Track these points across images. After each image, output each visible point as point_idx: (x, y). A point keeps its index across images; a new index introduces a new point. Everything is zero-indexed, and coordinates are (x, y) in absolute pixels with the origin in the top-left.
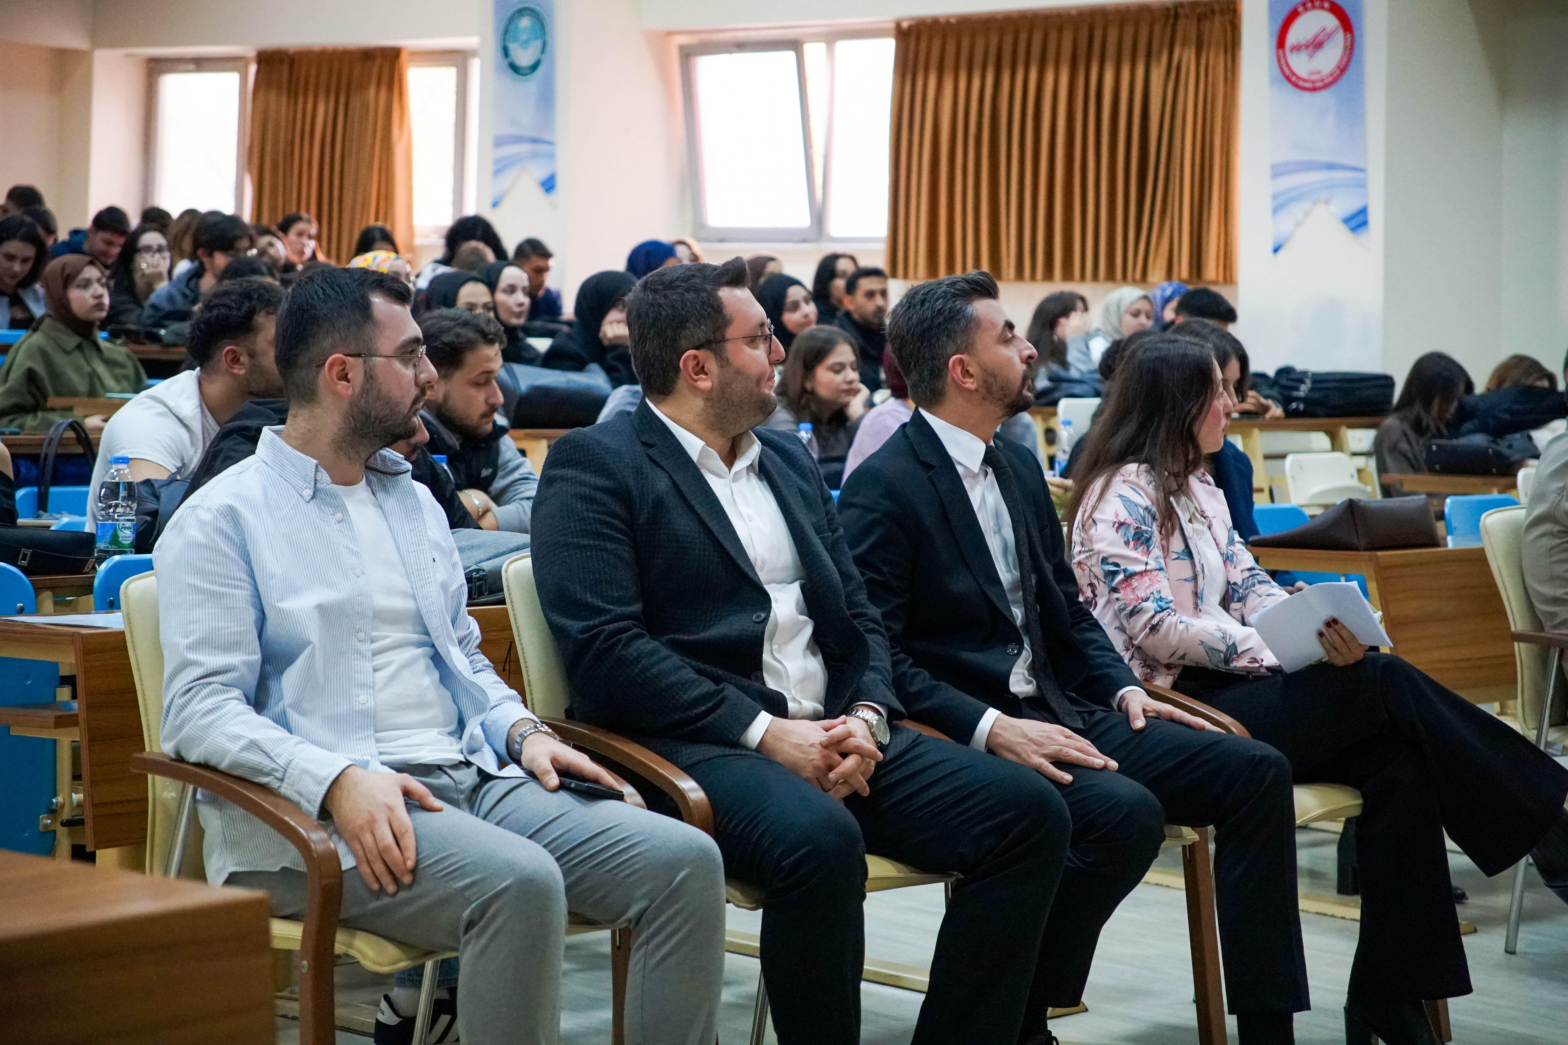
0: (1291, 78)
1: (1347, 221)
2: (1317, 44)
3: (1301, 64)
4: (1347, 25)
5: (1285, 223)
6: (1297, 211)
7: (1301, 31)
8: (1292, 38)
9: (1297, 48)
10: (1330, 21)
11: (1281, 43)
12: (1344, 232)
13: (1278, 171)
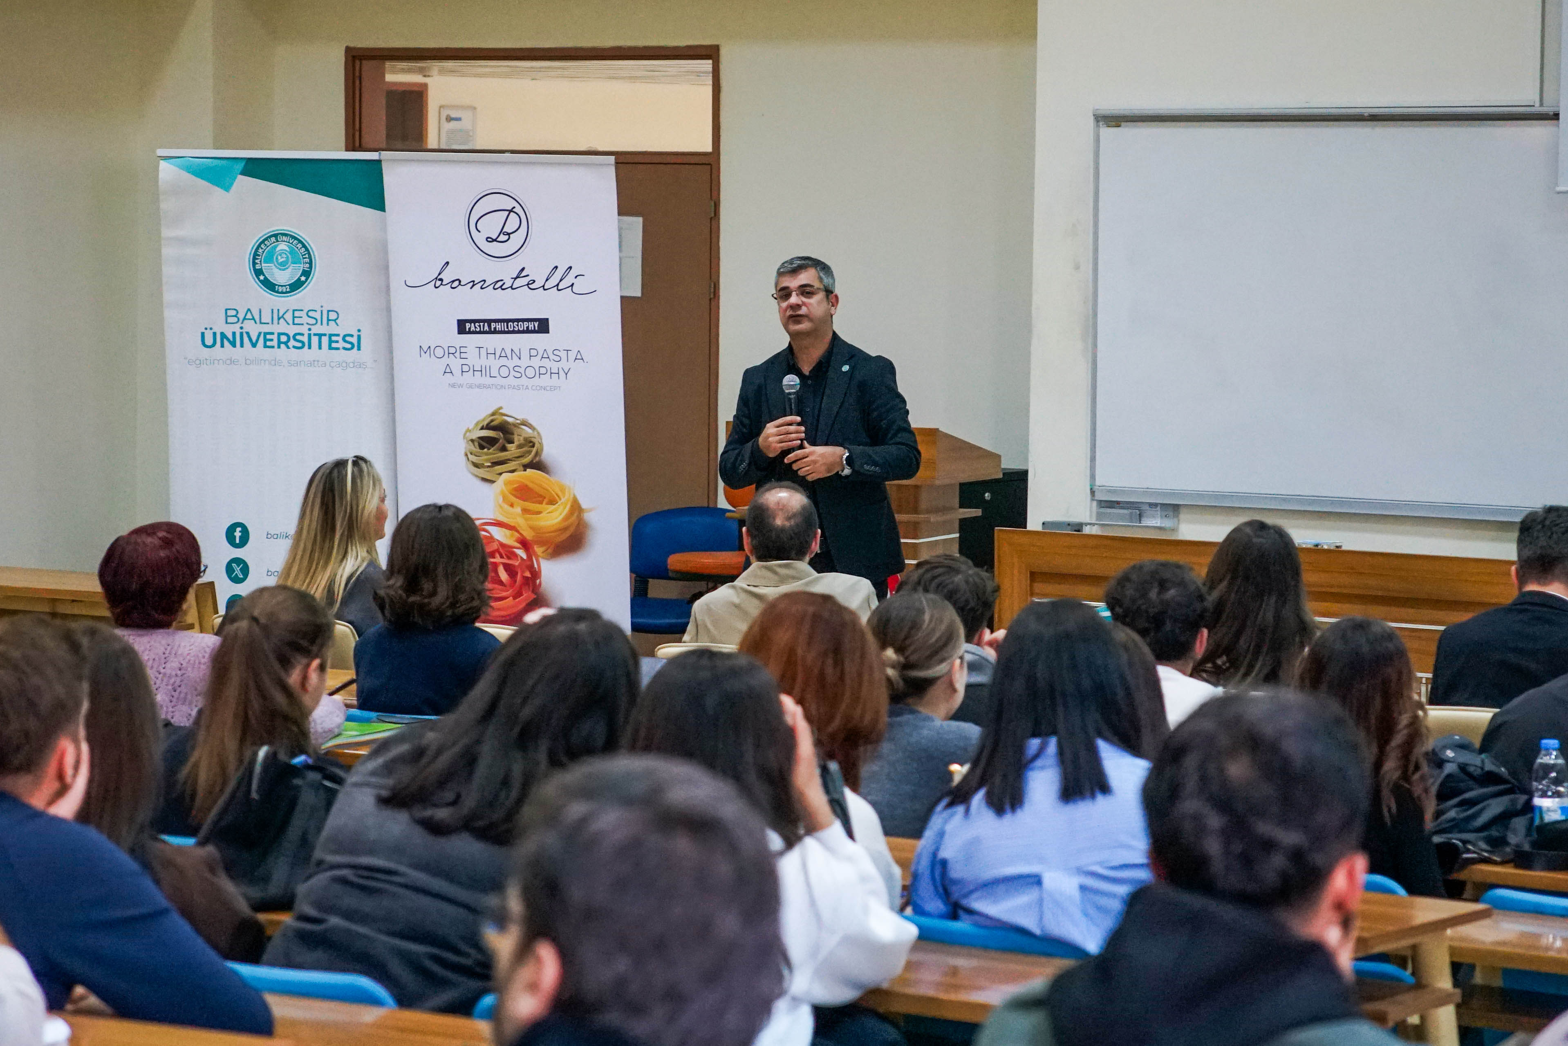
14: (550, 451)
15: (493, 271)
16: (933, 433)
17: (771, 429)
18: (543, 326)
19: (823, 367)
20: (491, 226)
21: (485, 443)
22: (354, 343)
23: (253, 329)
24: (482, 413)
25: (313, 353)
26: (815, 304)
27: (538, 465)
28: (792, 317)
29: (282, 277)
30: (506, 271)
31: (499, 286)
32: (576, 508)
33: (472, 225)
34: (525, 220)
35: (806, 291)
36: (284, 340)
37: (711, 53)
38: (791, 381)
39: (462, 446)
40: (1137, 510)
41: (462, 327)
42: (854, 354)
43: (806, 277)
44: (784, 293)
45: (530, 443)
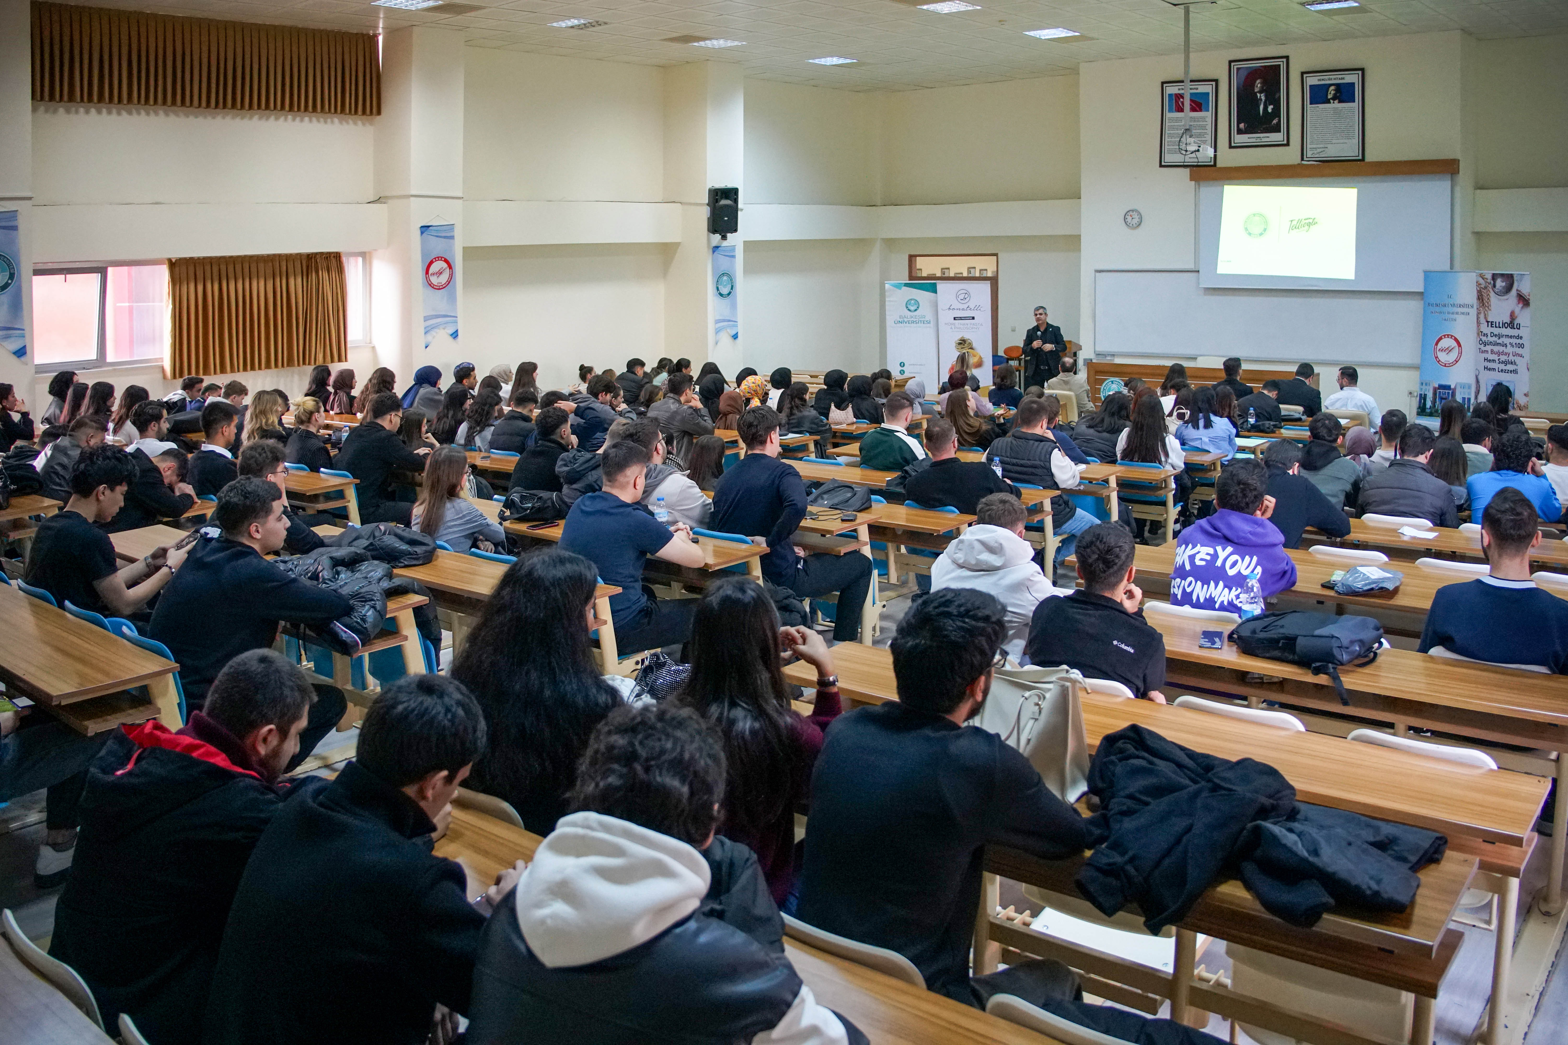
0: (431, 285)
1: (451, 335)
2: (440, 273)
3: (434, 280)
4: (450, 267)
5: (429, 337)
6: (433, 333)
7: (434, 268)
8: (431, 271)
9: (433, 274)
10: (445, 265)
11: (427, 272)
12: (451, 339)
13: (426, 319)
14: (974, 345)
15: (962, 306)
16: (1070, 342)
17: (1035, 343)
18: (973, 318)
19: (1046, 330)
20: (962, 297)
21: (960, 344)
22: (929, 322)
23: (906, 320)
24: (959, 337)
25: (920, 324)
26: (1042, 317)
27: (972, 348)
28: (1038, 320)
29: (912, 308)
30: (965, 306)
31: (963, 309)
32: (981, 358)
33: (957, 297)
34: (969, 295)
35: (1041, 314)
36: (913, 322)
37: (996, 255)
38: (1039, 333)
39: (954, 345)
40: (1104, 355)
41: (955, 319)
42: (1052, 326)
43: (1041, 311)
44: (1036, 315)
45: (970, 344)
